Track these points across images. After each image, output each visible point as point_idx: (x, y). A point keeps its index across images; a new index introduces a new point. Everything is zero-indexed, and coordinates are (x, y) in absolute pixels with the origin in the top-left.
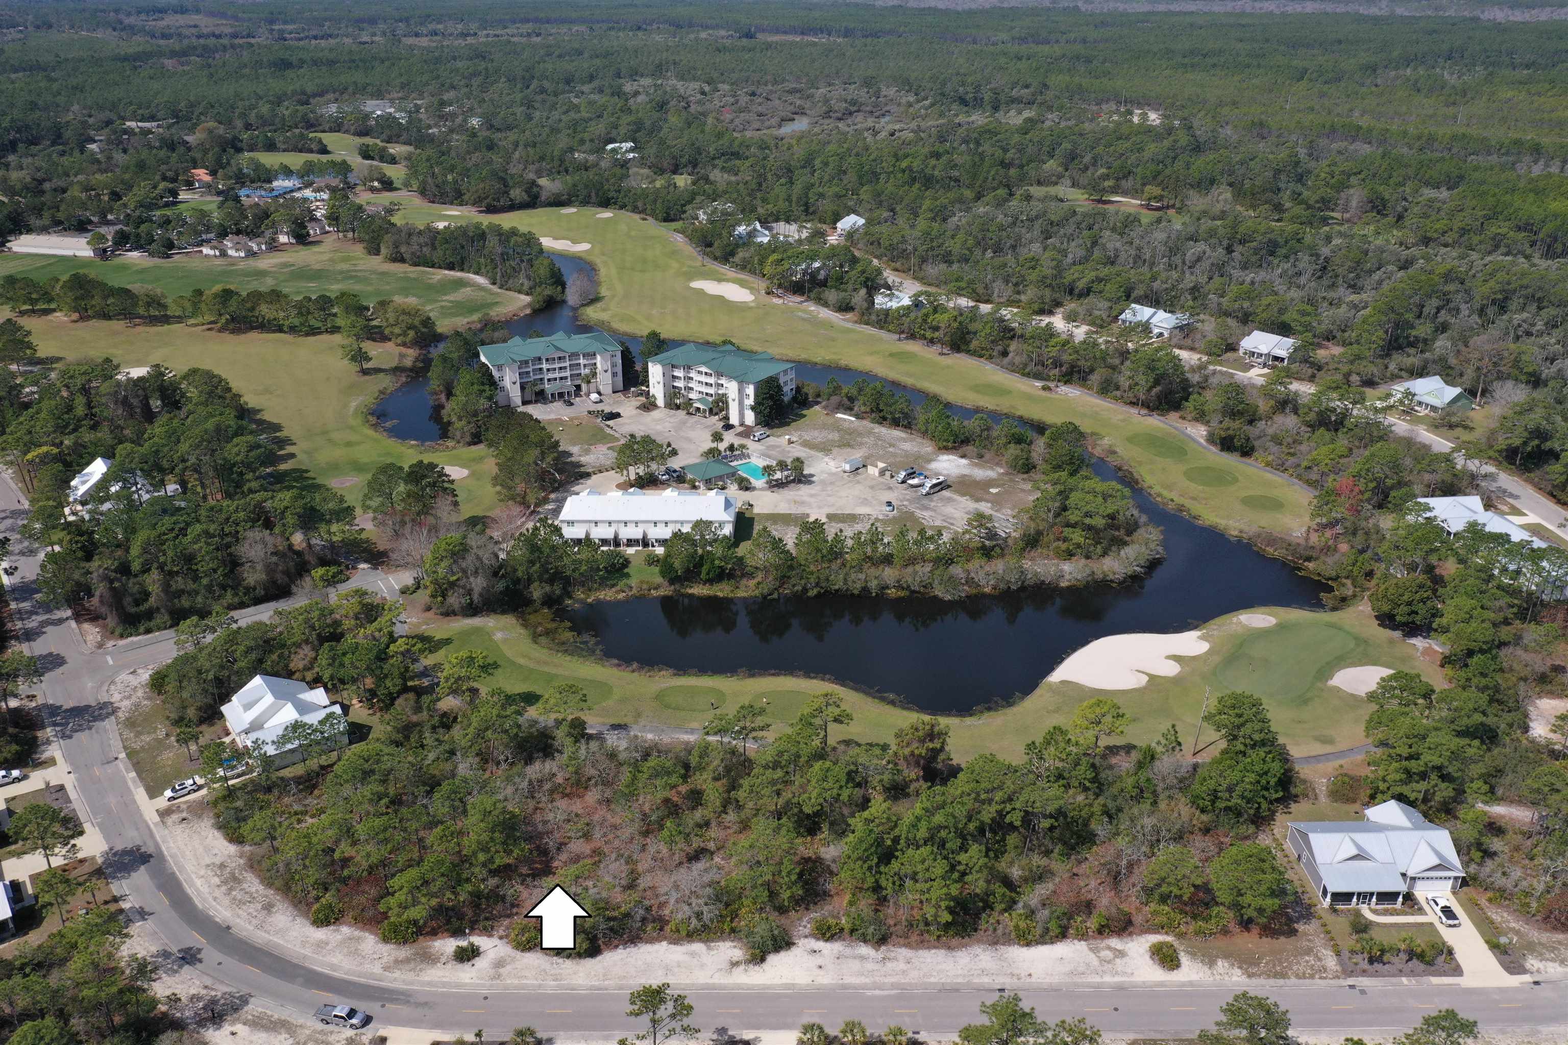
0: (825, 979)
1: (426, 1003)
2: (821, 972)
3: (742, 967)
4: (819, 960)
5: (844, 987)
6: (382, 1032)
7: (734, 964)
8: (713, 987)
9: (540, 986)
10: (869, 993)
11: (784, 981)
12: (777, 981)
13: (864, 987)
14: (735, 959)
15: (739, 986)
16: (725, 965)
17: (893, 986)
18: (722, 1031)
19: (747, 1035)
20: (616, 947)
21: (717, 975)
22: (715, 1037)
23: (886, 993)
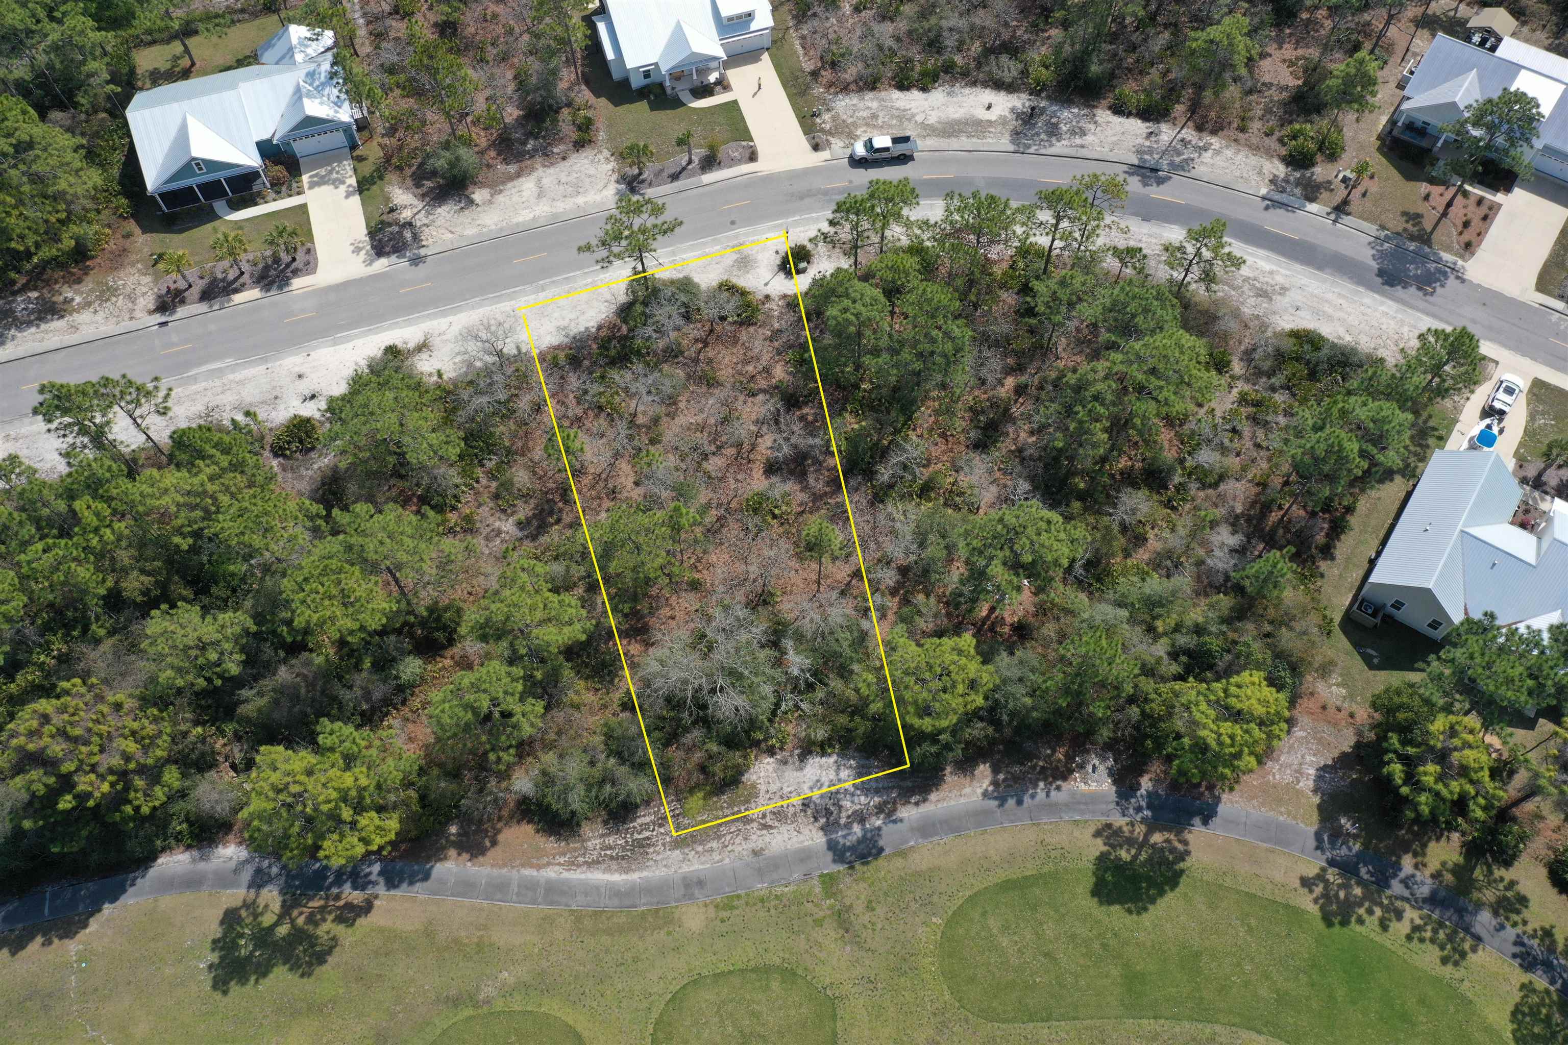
0: (292, 362)
1: (802, 198)
2: (297, 370)
3: (411, 345)
4: (305, 387)
5: (265, 360)
6: (825, 155)
7: (422, 347)
8: (444, 314)
9: (674, 253)
10: (229, 361)
11: (350, 345)
12: (359, 342)
13: (233, 369)
14: (424, 355)
15: (410, 323)
16: (436, 342)
17: (195, 379)
18: (416, 261)
19: (382, 264)
20: (599, 328)
21: (444, 327)
22: (423, 252)
23: (204, 368)
